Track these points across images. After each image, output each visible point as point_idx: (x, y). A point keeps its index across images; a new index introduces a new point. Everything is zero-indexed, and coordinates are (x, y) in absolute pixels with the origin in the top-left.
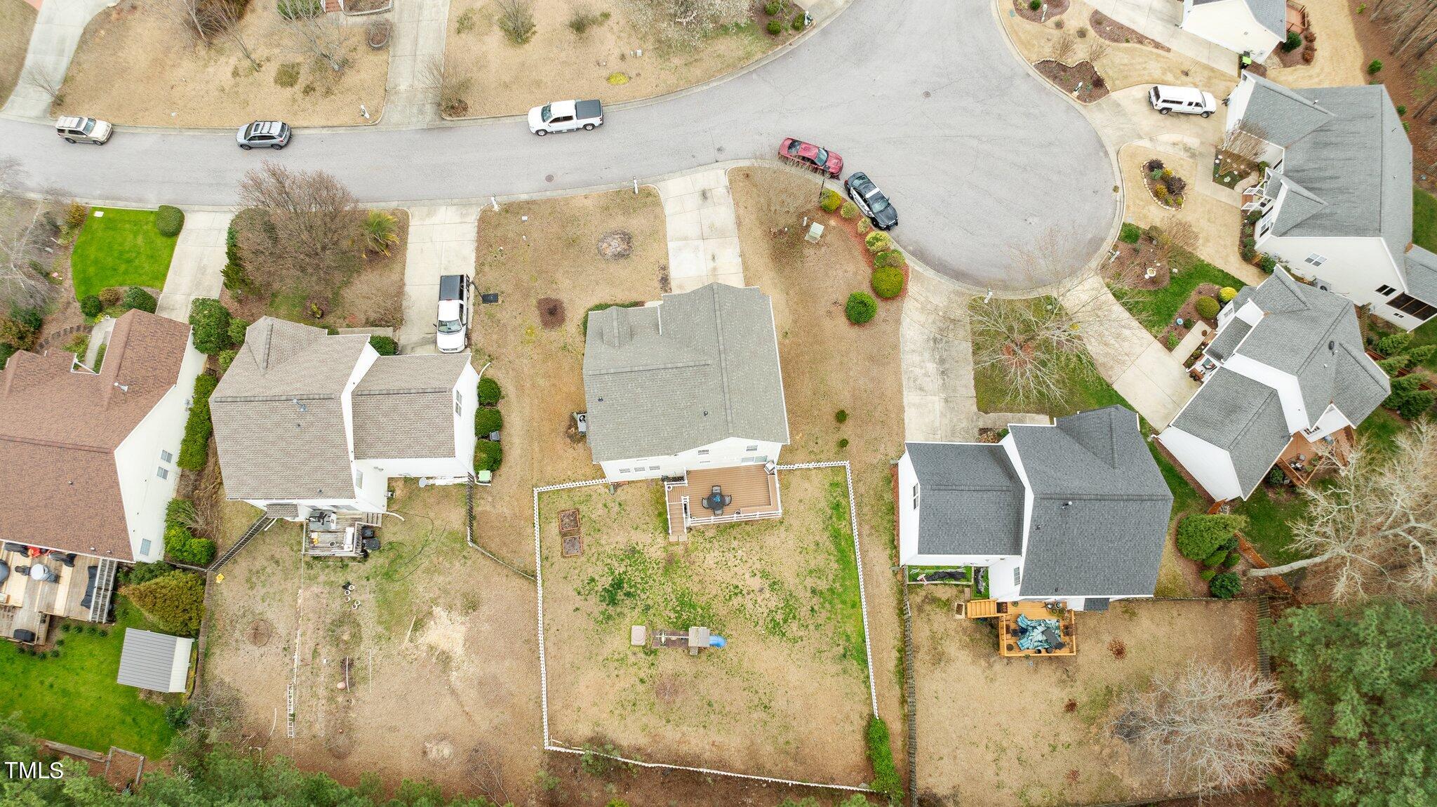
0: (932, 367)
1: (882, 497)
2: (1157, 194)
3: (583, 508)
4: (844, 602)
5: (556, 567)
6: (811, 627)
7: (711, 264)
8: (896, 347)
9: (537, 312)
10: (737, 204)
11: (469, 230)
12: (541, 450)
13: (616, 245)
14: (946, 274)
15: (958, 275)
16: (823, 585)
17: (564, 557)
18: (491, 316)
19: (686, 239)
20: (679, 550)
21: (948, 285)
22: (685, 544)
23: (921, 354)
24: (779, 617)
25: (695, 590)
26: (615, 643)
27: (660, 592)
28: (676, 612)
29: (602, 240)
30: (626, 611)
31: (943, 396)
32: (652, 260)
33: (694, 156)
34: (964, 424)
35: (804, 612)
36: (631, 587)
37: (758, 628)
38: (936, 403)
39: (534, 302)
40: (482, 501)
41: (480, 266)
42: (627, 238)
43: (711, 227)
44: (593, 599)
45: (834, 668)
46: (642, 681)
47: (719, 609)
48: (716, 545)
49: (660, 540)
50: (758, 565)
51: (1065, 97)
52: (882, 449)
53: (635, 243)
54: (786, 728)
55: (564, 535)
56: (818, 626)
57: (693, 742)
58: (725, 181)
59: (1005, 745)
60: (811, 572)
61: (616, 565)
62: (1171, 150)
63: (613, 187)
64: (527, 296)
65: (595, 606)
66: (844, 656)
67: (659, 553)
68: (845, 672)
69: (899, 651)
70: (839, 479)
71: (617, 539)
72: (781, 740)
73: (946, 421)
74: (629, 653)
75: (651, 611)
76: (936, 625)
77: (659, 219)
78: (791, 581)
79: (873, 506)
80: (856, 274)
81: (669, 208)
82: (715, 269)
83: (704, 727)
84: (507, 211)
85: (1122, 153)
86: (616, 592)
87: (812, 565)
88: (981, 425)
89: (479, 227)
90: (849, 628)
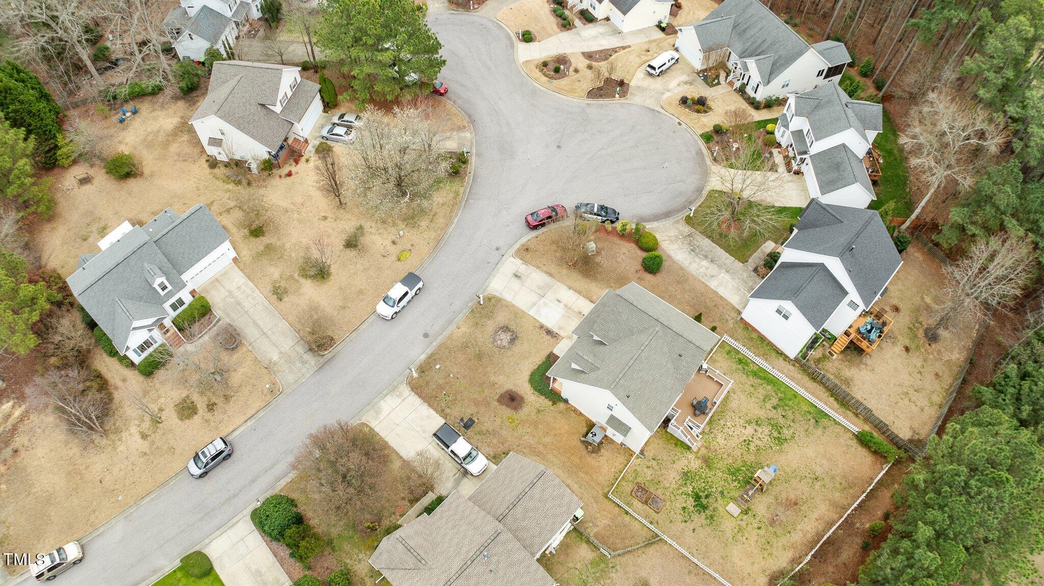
0: (705, 263)
1: (752, 338)
2: (698, 111)
3: (639, 480)
4: (790, 400)
5: (660, 522)
6: (792, 424)
7: (562, 305)
8: (682, 269)
9: (504, 407)
10: (538, 267)
11: (414, 400)
12: (587, 473)
13: (505, 338)
14: (662, 219)
15: (667, 215)
16: (775, 401)
17: (658, 513)
18: (480, 433)
19: (534, 304)
20: (703, 451)
21: (668, 223)
22: (702, 446)
23: (695, 262)
24: (776, 434)
25: (731, 461)
26: (728, 526)
27: (718, 480)
28: (735, 481)
29: (495, 340)
30: (715, 505)
31: (723, 271)
32: (531, 328)
33: (488, 263)
34: (745, 275)
35: (781, 421)
36: (704, 492)
37: (774, 449)
38: (724, 276)
39: (496, 403)
40: (589, 530)
41: (442, 412)
42: (506, 329)
43: (539, 287)
44: (695, 516)
45: (819, 432)
46: (759, 528)
47: (750, 459)
48: (715, 431)
49: (691, 456)
50: (742, 422)
51: (614, 102)
52: (729, 318)
53: (513, 327)
54: (833, 478)
55: (646, 503)
56: (793, 421)
57: (808, 528)
58: (518, 262)
59: (906, 391)
60: (764, 401)
61: (686, 489)
62: (680, 89)
63: (466, 311)
64: (487, 404)
65: (699, 519)
66: (817, 421)
67: (697, 463)
68: (825, 428)
69: (832, 396)
70: (727, 348)
71: (672, 477)
72: (838, 486)
73: (737, 280)
74: (739, 522)
75: (725, 492)
76: (831, 370)
77: (508, 306)
78: (762, 414)
79: (753, 346)
80: (629, 251)
81: (508, 297)
82: (566, 306)
83: (805, 517)
84: (423, 372)
85: (664, 106)
86: (701, 502)
87: (762, 398)
88: (751, 269)
89: (416, 393)
90: (805, 408)
